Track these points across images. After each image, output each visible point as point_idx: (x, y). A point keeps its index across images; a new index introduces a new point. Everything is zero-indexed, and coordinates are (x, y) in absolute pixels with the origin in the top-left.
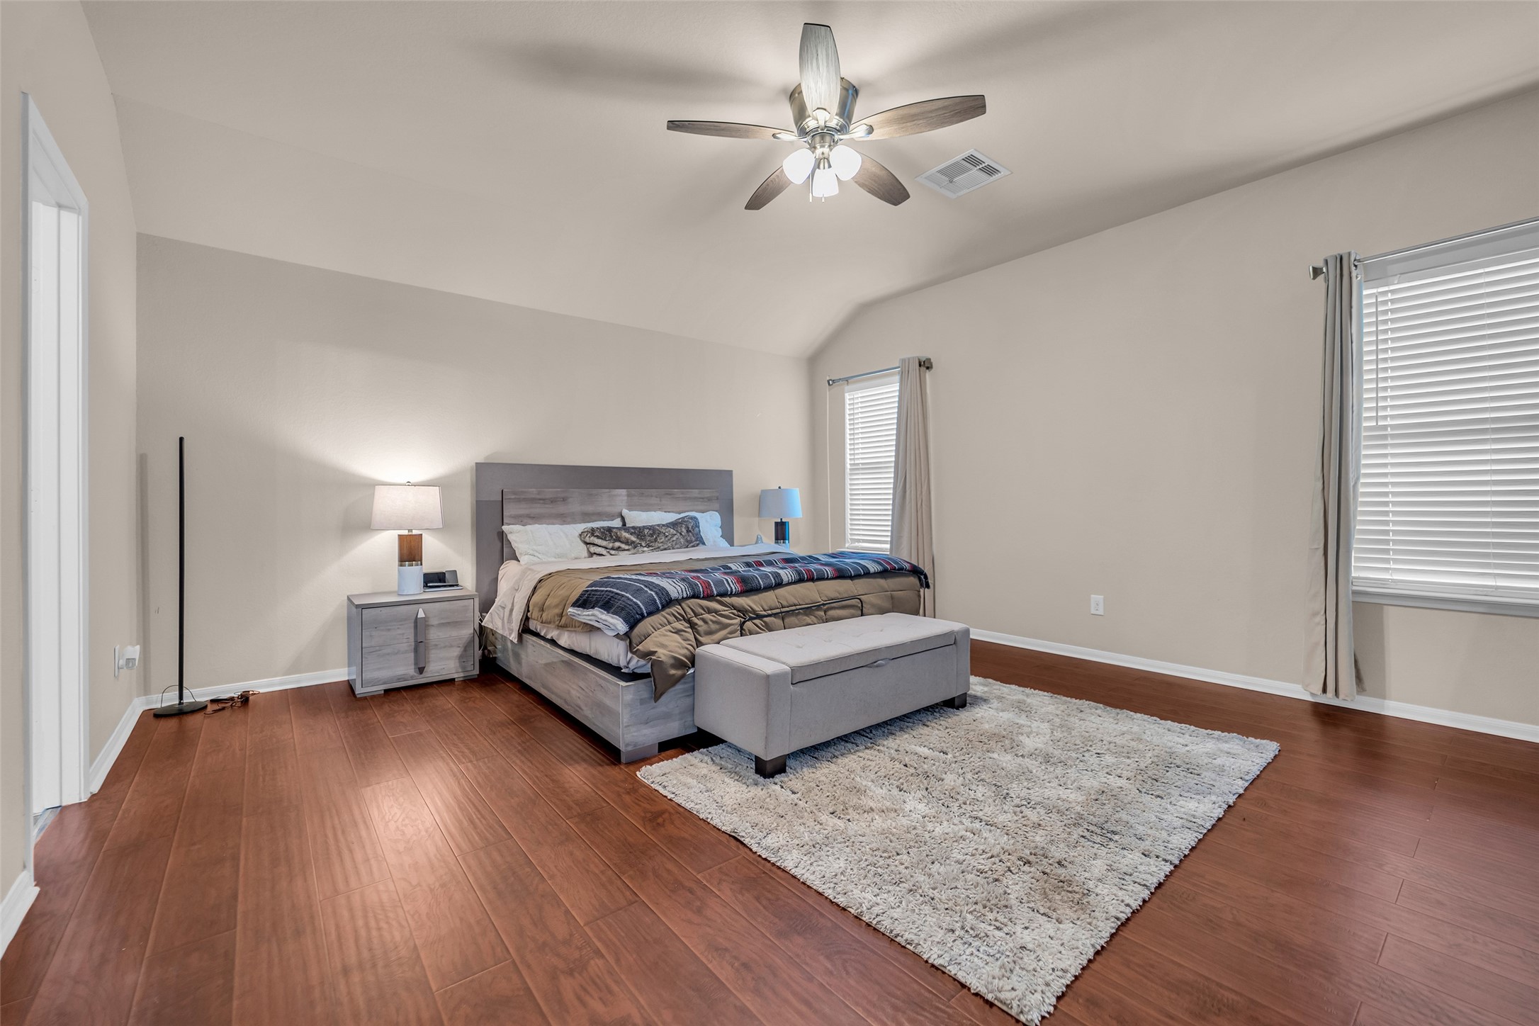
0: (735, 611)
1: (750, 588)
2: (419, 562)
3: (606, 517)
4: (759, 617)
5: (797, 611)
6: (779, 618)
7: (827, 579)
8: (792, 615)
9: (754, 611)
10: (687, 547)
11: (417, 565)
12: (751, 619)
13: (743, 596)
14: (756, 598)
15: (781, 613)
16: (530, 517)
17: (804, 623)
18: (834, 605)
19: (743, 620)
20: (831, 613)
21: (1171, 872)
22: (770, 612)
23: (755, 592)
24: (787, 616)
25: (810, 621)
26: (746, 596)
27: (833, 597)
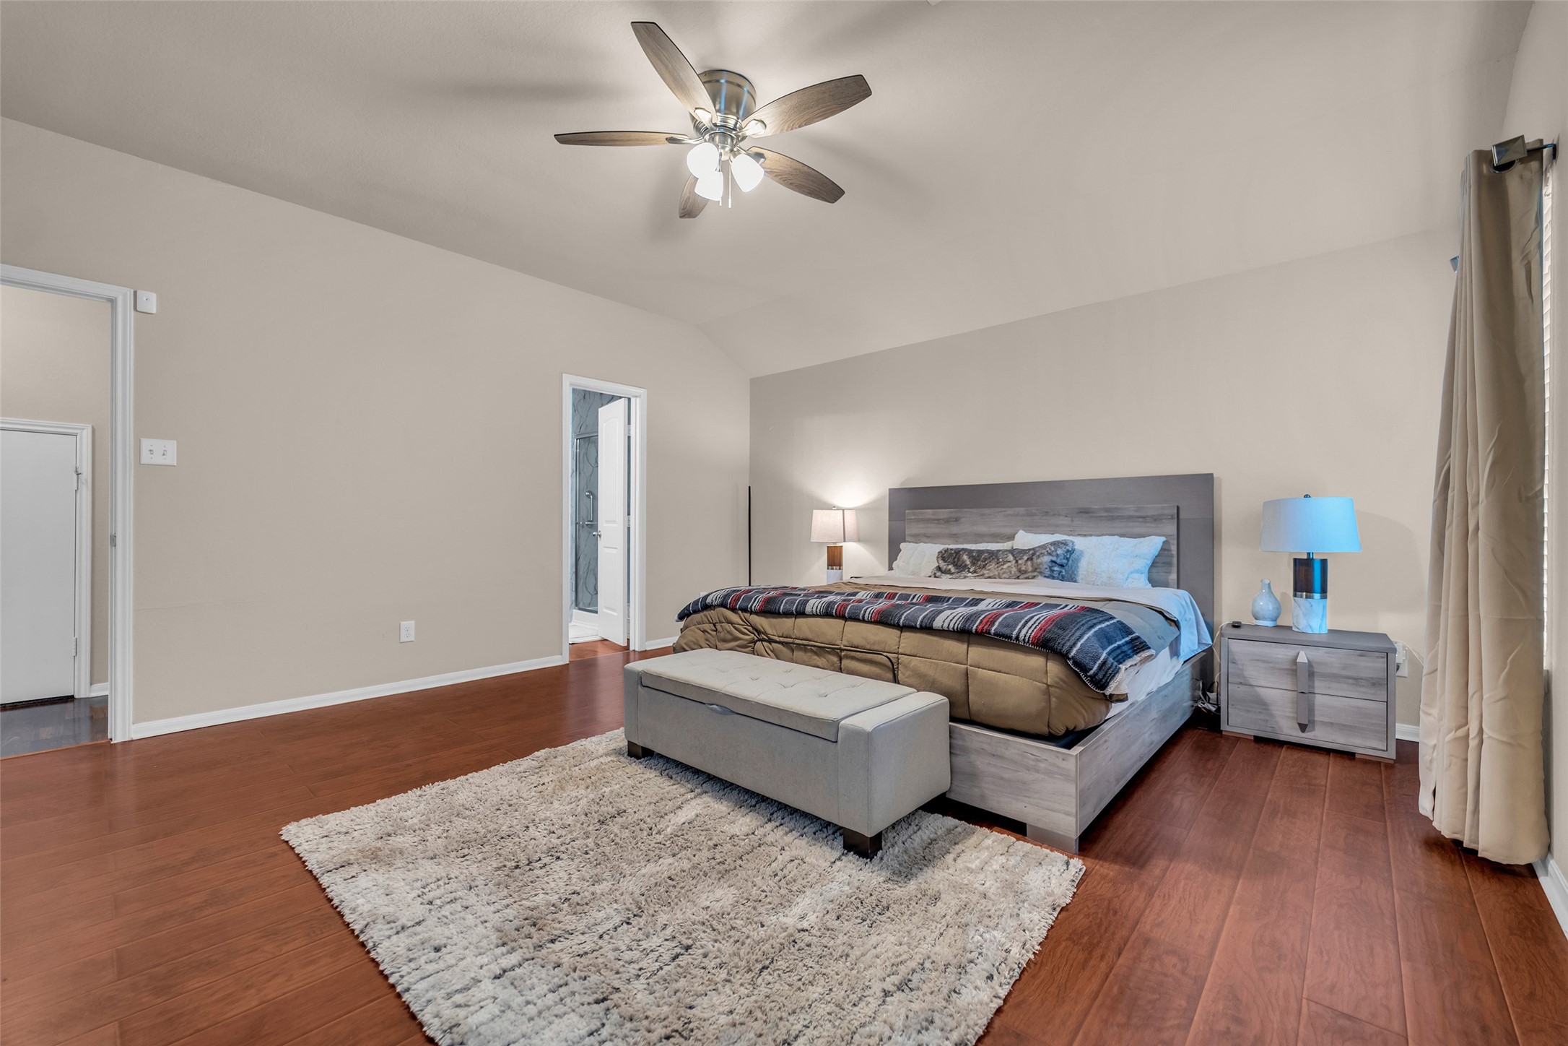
0: (750, 628)
1: (769, 610)
2: (838, 567)
3: (1001, 539)
4: (770, 641)
5: (809, 647)
6: (787, 647)
7: (863, 621)
8: (801, 649)
9: (766, 634)
10: (1018, 578)
11: (836, 569)
12: (763, 640)
13: (762, 616)
14: (774, 621)
15: (793, 643)
16: (927, 536)
17: (813, 663)
18: (853, 654)
19: (756, 638)
20: (846, 663)
21: (353, 931)
22: (782, 639)
23: (777, 616)
24: (795, 649)
25: (820, 664)
26: (766, 617)
27: (856, 643)
